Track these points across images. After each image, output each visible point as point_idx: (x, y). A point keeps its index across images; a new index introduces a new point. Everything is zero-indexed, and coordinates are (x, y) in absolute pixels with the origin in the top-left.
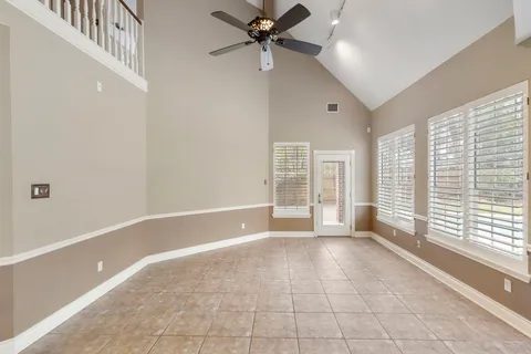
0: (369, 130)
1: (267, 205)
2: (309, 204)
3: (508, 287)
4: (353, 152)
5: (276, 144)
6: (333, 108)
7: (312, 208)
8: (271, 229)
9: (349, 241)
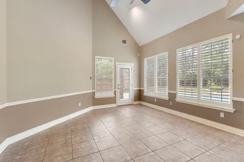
0: (139, 55)
1: (92, 91)
2: (114, 90)
3: (222, 115)
4: (133, 64)
5: (96, 57)
6: (124, 42)
7: (115, 92)
8: (94, 105)
9: (132, 107)
